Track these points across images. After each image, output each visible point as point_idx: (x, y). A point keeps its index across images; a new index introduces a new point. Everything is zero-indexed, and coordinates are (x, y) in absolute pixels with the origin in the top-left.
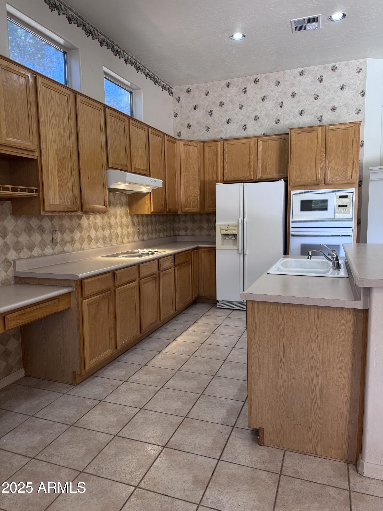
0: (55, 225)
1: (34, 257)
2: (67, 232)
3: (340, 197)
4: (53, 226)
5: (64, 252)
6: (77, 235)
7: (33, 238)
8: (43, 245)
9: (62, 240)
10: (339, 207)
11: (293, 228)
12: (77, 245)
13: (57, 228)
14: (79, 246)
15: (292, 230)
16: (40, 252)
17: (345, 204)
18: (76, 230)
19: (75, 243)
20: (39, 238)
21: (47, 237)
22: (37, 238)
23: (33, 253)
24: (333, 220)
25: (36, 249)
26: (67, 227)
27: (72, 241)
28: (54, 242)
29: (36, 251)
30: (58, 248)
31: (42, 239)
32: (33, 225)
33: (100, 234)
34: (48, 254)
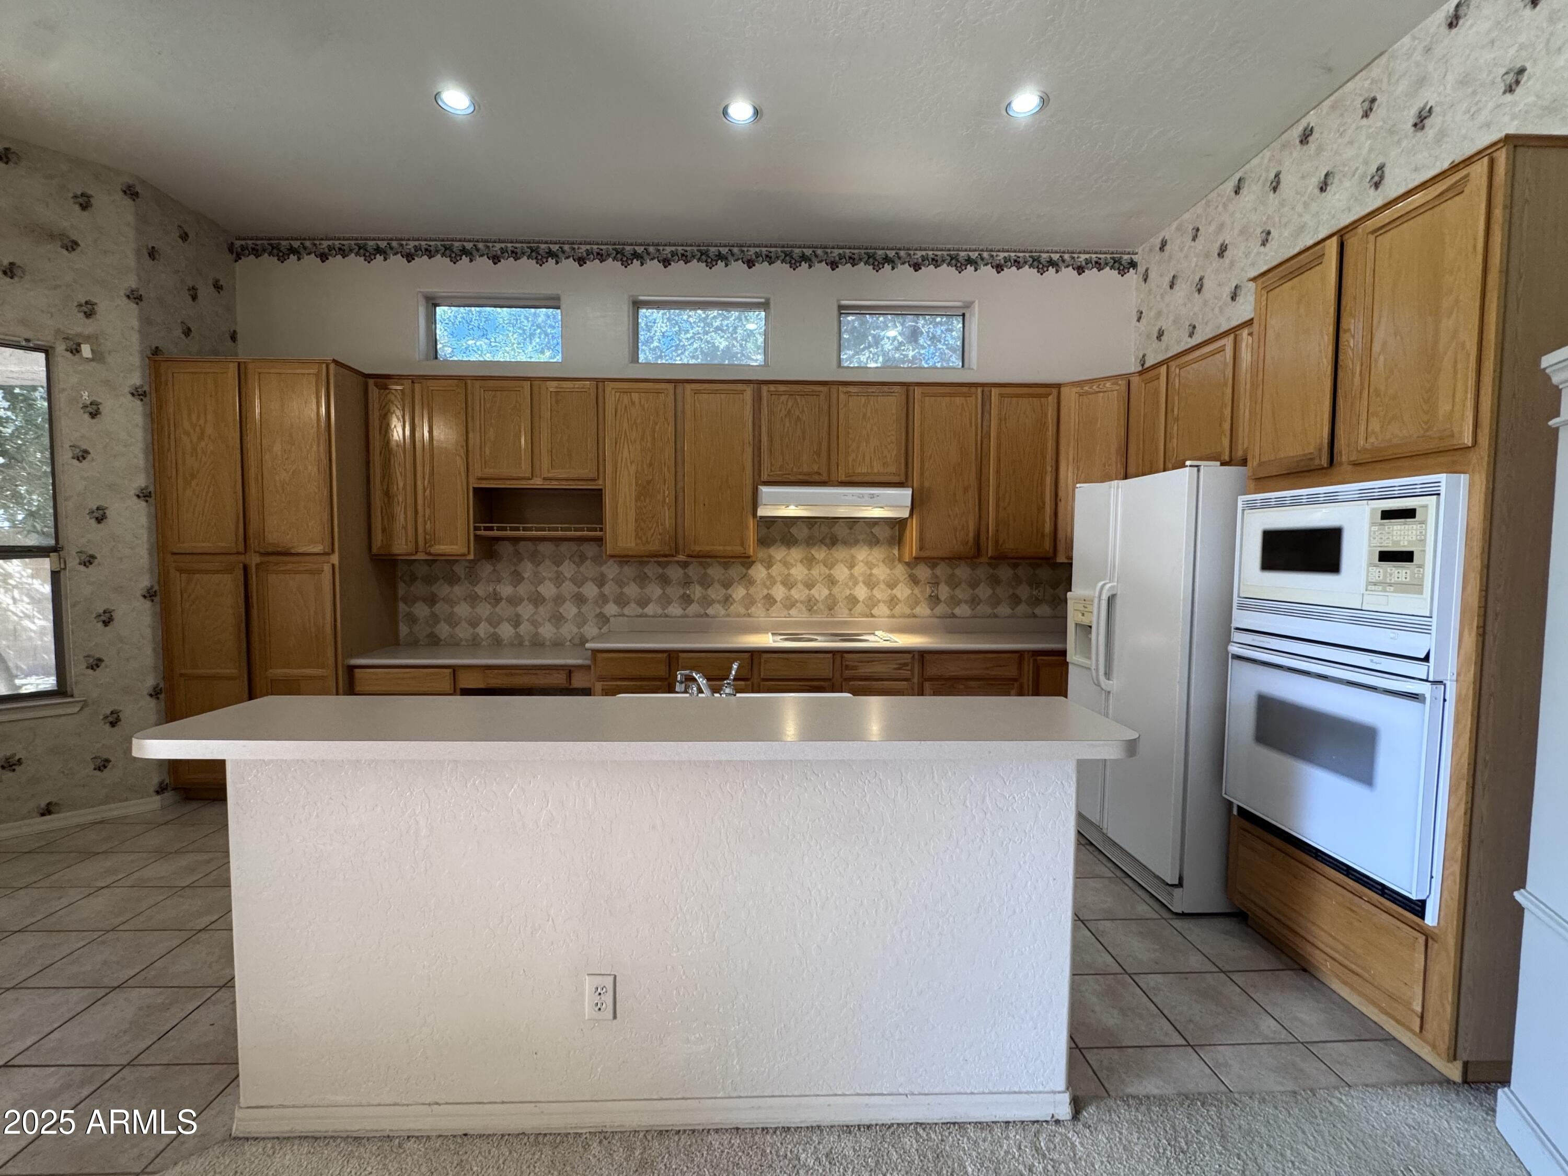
0: (691, 574)
1: (646, 616)
2: (717, 585)
3: (1387, 515)
4: (686, 575)
5: (707, 615)
6: (739, 592)
7: (647, 591)
8: (666, 601)
9: (704, 598)
10: (1380, 560)
11: (1237, 629)
12: (737, 608)
13: (695, 578)
14: (742, 611)
15: (1237, 637)
16: (660, 611)
17: (1403, 546)
18: (736, 584)
19: (732, 604)
20: (658, 591)
21: (674, 591)
22: (655, 591)
23: (646, 610)
24: (1357, 617)
25: (650, 606)
26: (716, 578)
27: (727, 600)
28: (687, 600)
29: (650, 609)
30: (693, 608)
31: (664, 593)
32: (650, 574)
33: (797, 594)
34: (674, 614)
